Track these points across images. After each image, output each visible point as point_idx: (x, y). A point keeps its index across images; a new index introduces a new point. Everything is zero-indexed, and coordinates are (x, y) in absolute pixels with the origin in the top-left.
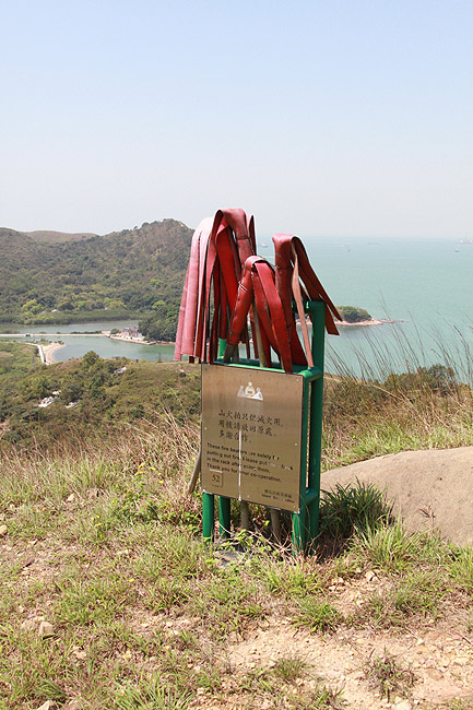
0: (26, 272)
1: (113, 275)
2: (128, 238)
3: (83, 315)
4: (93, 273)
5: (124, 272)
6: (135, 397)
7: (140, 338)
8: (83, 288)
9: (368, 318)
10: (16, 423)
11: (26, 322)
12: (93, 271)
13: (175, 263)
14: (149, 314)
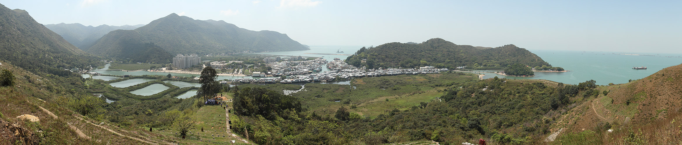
0: (475, 56)
1: (497, 58)
2: (500, 49)
3: (489, 68)
4: (492, 57)
5: (500, 57)
6: (509, 89)
7: (504, 74)
8: (489, 61)
9: (563, 70)
10: (477, 94)
11: (475, 69)
12: (491, 57)
13: (513, 56)
14: (506, 68)
